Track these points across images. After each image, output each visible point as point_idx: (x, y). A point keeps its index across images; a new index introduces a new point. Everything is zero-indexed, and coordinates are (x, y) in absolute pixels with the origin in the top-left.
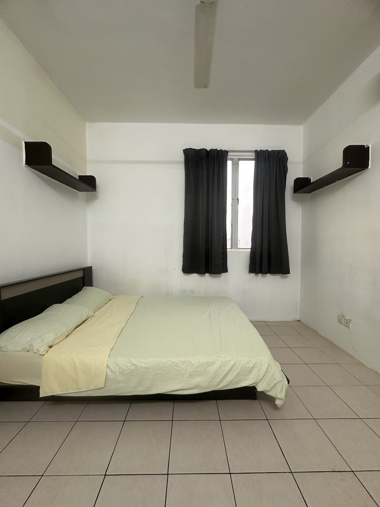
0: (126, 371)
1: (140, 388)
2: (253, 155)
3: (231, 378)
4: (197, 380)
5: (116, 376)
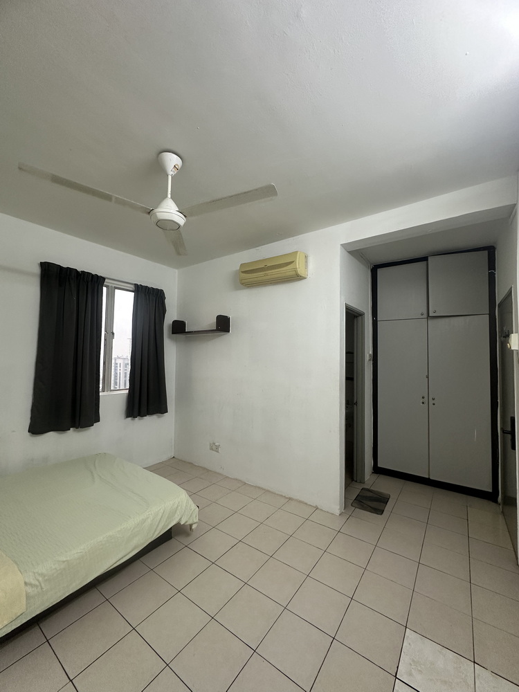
0: (53, 574)
2: (132, 287)
4: (135, 541)
5: (42, 589)
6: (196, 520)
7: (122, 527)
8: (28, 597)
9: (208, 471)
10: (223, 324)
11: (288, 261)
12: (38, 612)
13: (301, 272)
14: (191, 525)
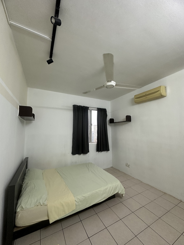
0: (82, 200)
1: (87, 205)
2: (96, 109)
3: (113, 192)
4: (104, 196)
5: (79, 203)
6: (124, 193)
7: (100, 189)
8: (76, 205)
9: (126, 174)
10: (129, 119)
11: (157, 90)
12: (78, 211)
13: (163, 94)
14: (122, 195)
